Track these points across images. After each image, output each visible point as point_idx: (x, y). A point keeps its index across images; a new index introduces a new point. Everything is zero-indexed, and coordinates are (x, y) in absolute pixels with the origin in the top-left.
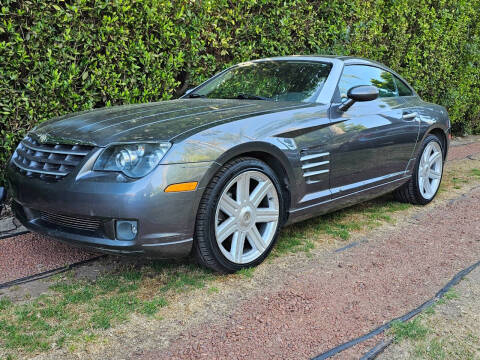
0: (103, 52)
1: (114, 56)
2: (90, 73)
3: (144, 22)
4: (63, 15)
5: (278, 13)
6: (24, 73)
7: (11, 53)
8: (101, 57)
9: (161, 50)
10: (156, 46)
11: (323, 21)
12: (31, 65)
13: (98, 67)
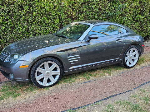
0: (34, 21)
1: (38, 22)
2: (31, 27)
3: (46, 12)
4: (21, 13)
5: (92, 4)
6: (12, 28)
7: (9, 24)
8: (34, 23)
9: (52, 19)
10: (51, 18)
11: (111, 4)
12: (14, 26)
13: (33, 25)
